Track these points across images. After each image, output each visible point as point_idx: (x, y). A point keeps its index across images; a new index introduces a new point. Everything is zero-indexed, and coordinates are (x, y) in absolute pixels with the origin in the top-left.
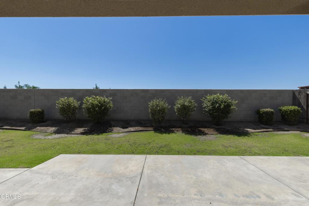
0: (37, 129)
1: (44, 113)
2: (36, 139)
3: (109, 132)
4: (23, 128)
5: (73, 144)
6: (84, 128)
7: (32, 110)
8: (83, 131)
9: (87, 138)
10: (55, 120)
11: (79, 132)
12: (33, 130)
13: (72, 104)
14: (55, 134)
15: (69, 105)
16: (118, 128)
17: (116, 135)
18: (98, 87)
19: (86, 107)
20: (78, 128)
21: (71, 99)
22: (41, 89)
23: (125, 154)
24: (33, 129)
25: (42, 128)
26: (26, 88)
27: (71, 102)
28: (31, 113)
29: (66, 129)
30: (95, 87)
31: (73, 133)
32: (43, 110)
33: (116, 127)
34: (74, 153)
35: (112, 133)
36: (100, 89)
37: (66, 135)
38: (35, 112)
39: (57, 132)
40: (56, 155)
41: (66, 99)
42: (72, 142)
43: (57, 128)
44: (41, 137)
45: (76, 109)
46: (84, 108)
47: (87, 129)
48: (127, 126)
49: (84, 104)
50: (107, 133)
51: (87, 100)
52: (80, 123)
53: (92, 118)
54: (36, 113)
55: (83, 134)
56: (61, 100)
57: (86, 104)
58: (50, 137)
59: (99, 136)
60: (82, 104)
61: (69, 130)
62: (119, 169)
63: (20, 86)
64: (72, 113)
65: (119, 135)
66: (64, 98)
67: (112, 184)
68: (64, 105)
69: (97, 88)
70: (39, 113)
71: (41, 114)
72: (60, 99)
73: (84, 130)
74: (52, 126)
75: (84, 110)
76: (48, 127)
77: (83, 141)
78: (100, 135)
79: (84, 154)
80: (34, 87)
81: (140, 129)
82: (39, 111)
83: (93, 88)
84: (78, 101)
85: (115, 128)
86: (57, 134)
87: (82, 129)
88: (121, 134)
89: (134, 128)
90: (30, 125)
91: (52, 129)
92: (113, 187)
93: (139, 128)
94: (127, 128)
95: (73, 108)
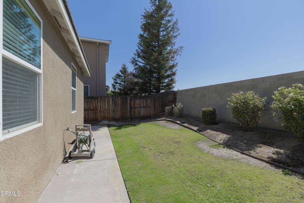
0: (207, 133)
1: (216, 113)
4: (195, 128)
6: (277, 147)
7: (204, 109)
10: (229, 122)
11: (265, 157)
13: (251, 102)
14: (224, 147)
15: (246, 103)
19: (280, 108)
20: (262, 145)
21: (250, 94)
24: (204, 131)
25: (212, 132)
27: (250, 98)
28: (203, 112)
29: (241, 142)
31: (253, 153)
32: (215, 110)
38: (206, 111)
39: (227, 145)
41: (242, 94)
43: (229, 136)
44: (206, 146)
45: (258, 110)
46: (276, 110)
47: (282, 151)
49: (276, 101)
51: (282, 94)
54: (208, 113)
55: (275, 164)
56: (235, 96)
57: (279, 100)
58: (215, 151)
60: (270, 101)
61: (247, 144)
64: (251, 117)
66: (239, 93)
68: (237, 103)
70: (210, 113)
71: (213, 113)
72: (232, 95)
73: (277, 153)
74: (223, 132)
75: (275, 113)
76: (218, 133)
82: (211, 111)
84: (262, 96)
86: (226, 149)
90: (203, 125)
91: (223, 137)
95: (252, 108)
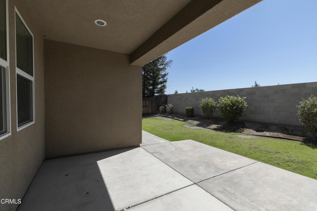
0: (189, 121)
1: (194, 110)
2: (185, 127)
3: (239, 132)
4: (182, 120)
5: (202, 135)
7: (187, 108)
8: (216, 128)
9: (215, 133)
11: (213, 128)
12: (186, 122)
13: (210, 104)
15: (208, 105)
16: (251, 130)
17: (244, 136)
18: (258, 84)
20: (213, 125)
21: (211, 100)
22: (206, 91)
23: (236, 153)
25: (191, 121)
26: (196, 92)
27: (210, 102)
28: (187, 109)
29: (205, 124)
30: (255, 85)
31: (208, 127)
32: (193, 108)
33: (249, 128)
34: (198, 141)
35: (241, 134)
36: (261, 86)
37: (202, 128)
39: (198, 125)
40: (187, 139)
41: (207, 99)
42: (202, 134)
43: (200, 122)
44: (187, 126)
45: (213, 108)
46: (218, 107)
47: (220, 126)
48: (263, 129)
50: (236, 132)
51: (221, 100)
52: (216, 120)
53: (225, 117)
54: (189, 110)
55: (215, 129)
58: (192, 128)
59: (226, 133)
61: (207, 124)
62: (217, 161)
63: (193, 90)
65: (247, 137)
67: (201, 166)
68: (204, 104)
69: (256, 85)
71: (192, 110)
72: (202, 100)
73: (218, 127)
74: (197, 121)
76: (194, 121)
77: (210, 135)
78: (228, 133)
79: (204, 143)
80: (201, 90)
81: (281, 135)
83: (252, 87)
85: (247, 129)
86: (197, 127)
87: (217, 126)
88: (249, 137)
89: (272, 133)
90: (186, 118)
91: (196, 123)
92: (200, 167)
93: (279, 134)
94: (262, 131)
95: (210, 107)
